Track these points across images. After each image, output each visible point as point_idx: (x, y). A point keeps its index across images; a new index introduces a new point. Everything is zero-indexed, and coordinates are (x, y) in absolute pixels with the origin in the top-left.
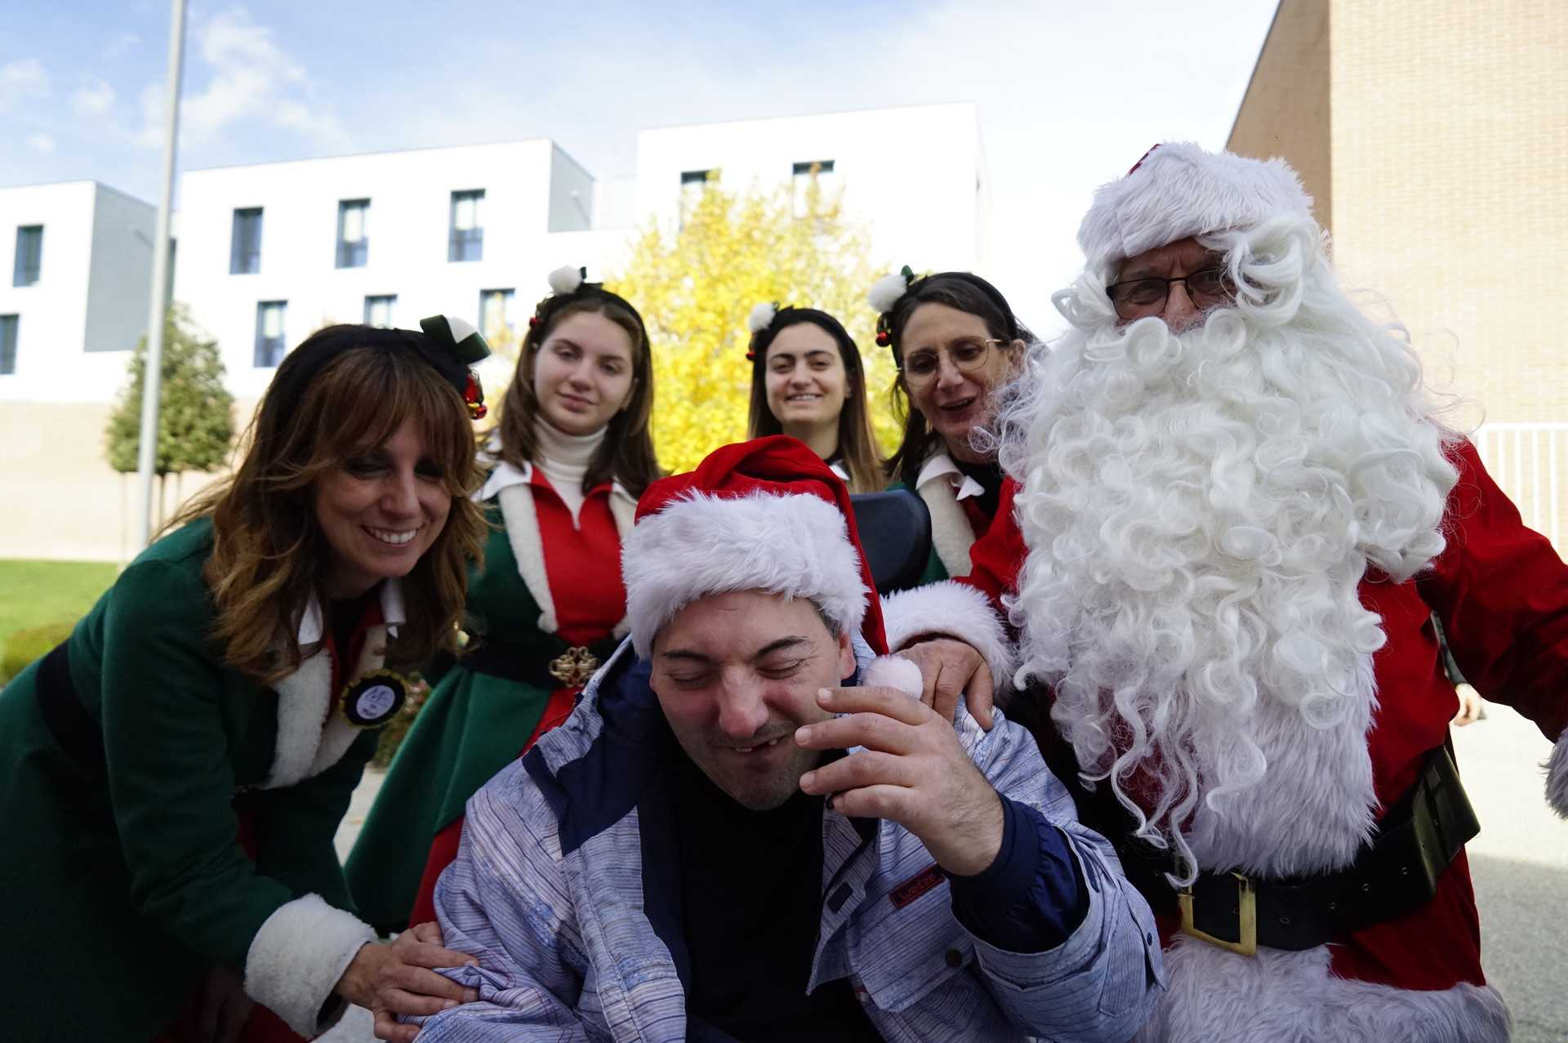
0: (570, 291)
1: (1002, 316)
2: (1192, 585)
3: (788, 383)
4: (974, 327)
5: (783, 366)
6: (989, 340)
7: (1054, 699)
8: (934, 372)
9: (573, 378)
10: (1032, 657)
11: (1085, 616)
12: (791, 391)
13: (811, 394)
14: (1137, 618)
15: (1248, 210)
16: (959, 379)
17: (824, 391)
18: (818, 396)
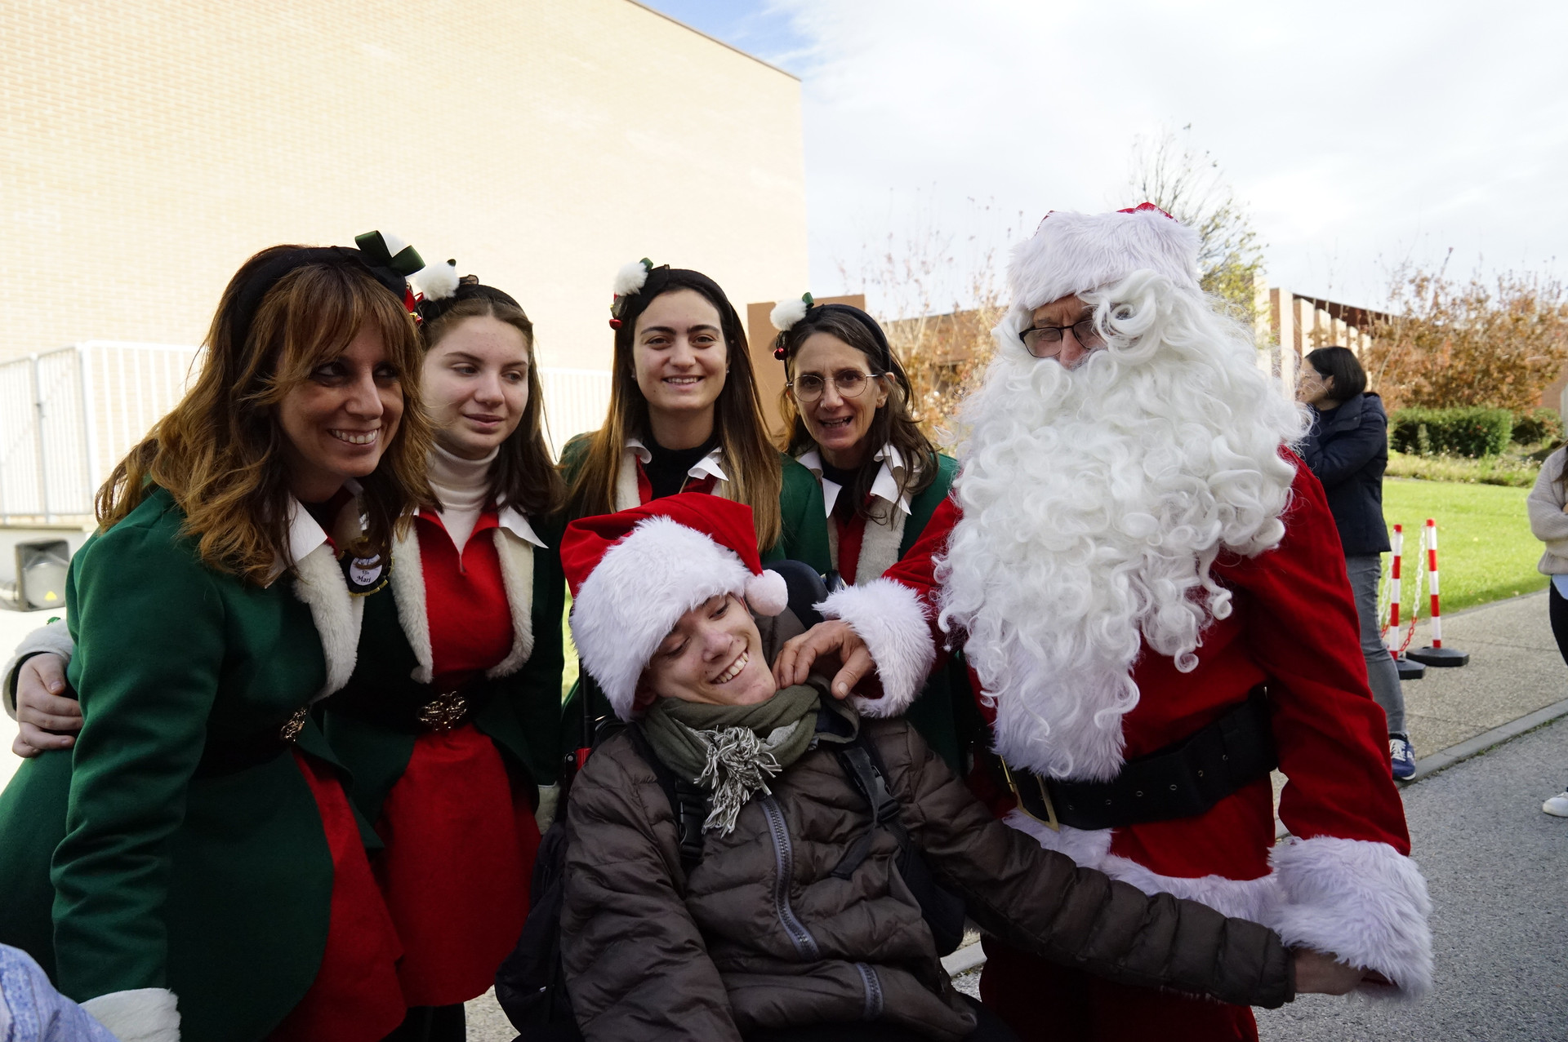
0: (451, 295)
1: (880, 351)
2: (1093, 551)
3: (667, 361)
4: (857, 360)
5: (659, 341)
6: (866, 372)
7: (967, 638)
8: (820, 392)
9: (480, 396)
10: (952, 601)
11: (1001, 567)
12: (669, 371)
13: (693, 377)
14: (1048, 571)
15: (1112, 270)
16: (840, 403)
17: (708, 372)
18: (700, 378)
